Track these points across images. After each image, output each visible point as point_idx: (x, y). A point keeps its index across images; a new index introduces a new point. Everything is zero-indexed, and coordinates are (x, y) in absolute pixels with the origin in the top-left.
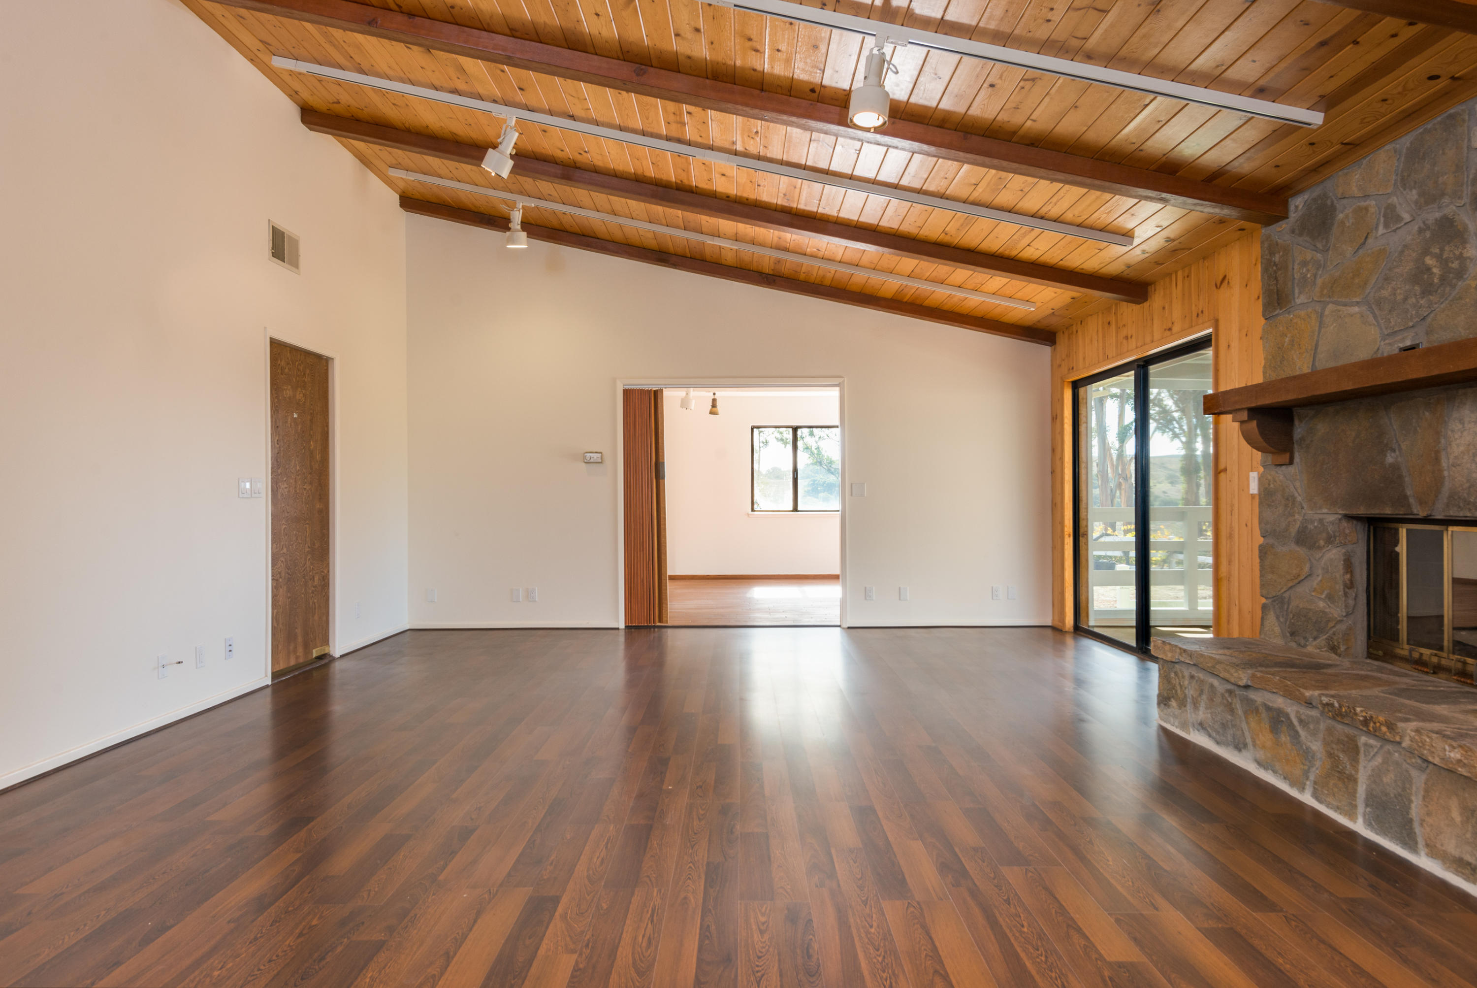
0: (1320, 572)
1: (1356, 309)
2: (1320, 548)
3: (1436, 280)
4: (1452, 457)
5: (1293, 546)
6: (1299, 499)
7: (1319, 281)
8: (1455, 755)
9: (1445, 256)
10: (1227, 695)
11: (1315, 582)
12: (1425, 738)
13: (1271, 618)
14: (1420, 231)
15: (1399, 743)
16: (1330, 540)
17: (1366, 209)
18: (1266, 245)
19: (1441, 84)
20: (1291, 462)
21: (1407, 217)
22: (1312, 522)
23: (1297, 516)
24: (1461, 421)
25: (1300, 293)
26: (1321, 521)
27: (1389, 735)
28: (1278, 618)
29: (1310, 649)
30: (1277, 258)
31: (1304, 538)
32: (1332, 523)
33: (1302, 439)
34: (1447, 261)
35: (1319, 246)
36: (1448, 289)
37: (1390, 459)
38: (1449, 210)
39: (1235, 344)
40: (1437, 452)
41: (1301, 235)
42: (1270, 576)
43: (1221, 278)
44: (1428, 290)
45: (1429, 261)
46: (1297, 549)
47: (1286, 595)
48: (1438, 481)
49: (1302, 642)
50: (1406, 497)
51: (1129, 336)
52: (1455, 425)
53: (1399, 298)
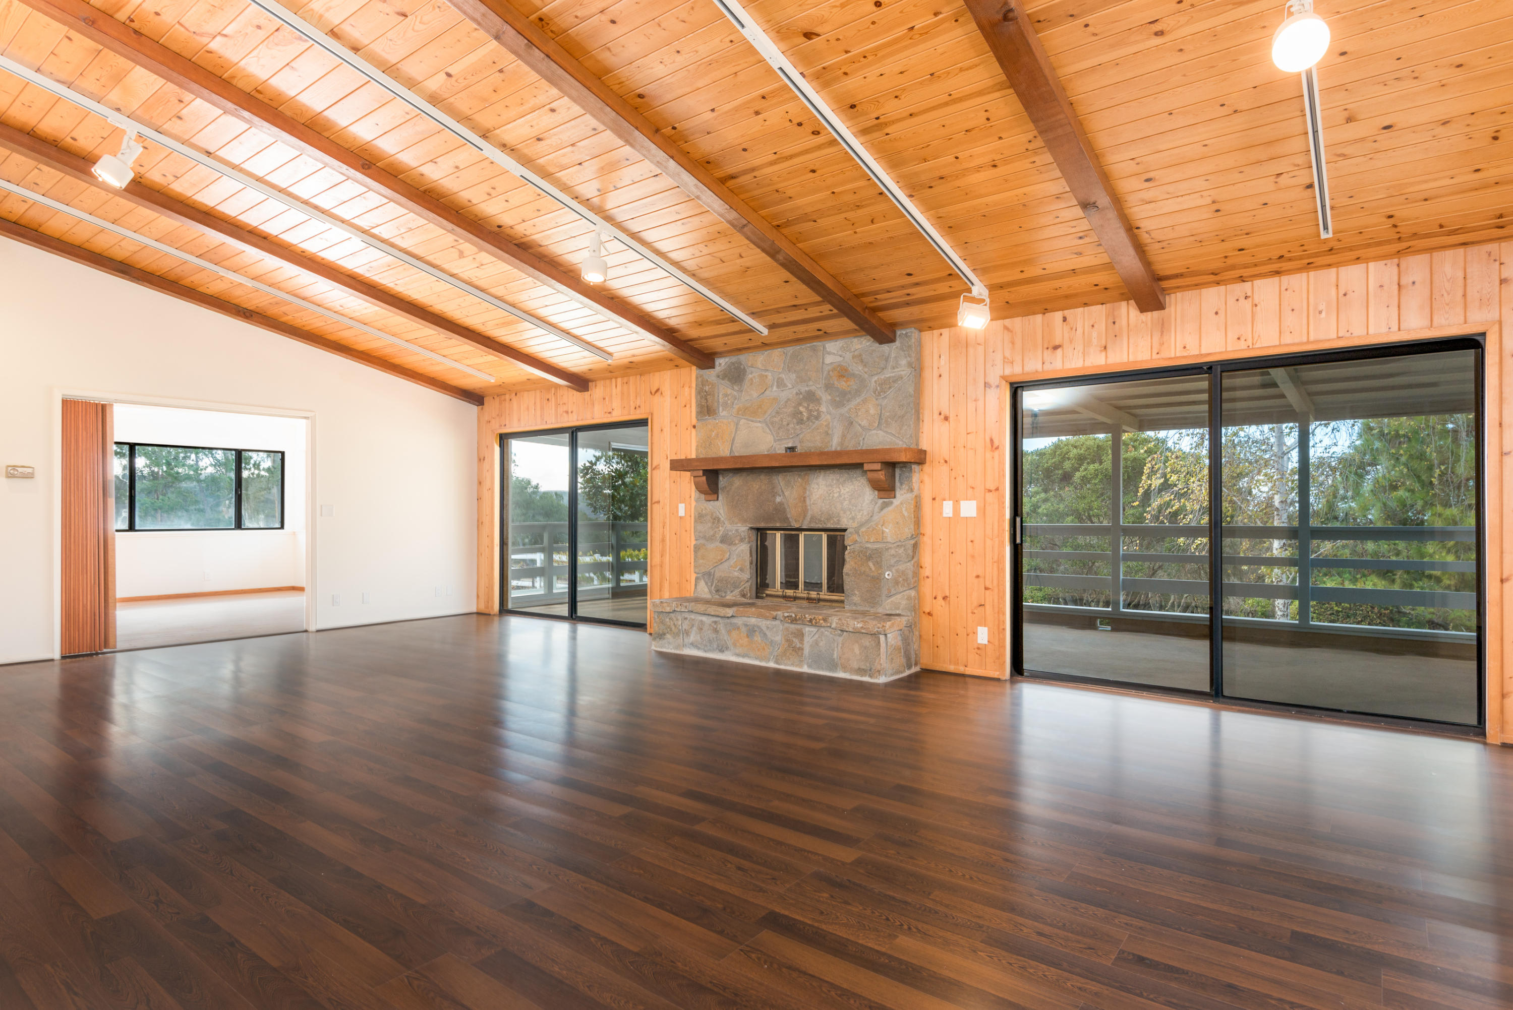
0: (735, 557)
1: (759, 425)
2: (735, 544)
3: (805, 419)
4: (812, 500)
5: (718, 544)
6: (722, 519)
7: (736, 407)
8: (860, 625)
9: (810, 408)
10: (713, 624)
11: (732, 562)
12: (843, 621)
13: (702, 583)
14: (797, 394)
15: (830, 627)
16: (742, 540)
17: (766, 376)
18: (700, 379)
19: (820, 333)
20: (717, 500)
21: (790, 386)
22: (731, 531)
23: (720, 528)
24: (818, 484)
25: (723, 410)
26: (737, 530)
27: (824, 624)
28: (706, 584)
29: (728, 597)
30: (707, 388)
31: (725, 540)
32: (744, 531)
33: (725, 487)
34: (811, 411)
35: (736, 388)
36: (811, 424)
37: (778, 499)
38: (813, 388)
39: (667, 430)
40: (805, 498)
41: (723, 379)
42: (701, 561)
43: (655, 389)
44: (801, 422)
45: (801, 409)
46: (721, 545)
47: (712, 571)
48: (805, 511)
49: (723, 595)
50: (787, 519)
51: (570, 411)
52: (814, 486)
53: (785, 423)
